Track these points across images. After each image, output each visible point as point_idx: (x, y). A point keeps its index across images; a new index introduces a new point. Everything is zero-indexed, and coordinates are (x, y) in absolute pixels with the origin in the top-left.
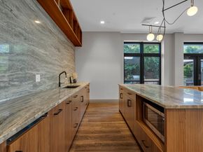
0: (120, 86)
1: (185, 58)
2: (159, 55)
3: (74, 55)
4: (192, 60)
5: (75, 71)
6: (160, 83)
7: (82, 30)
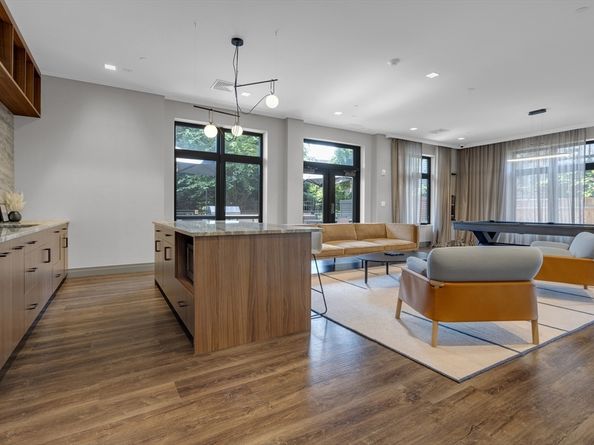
0: (156, 225)
1: (305, 172)
2: (259, 161)
3: (10, 141)
4: (321, 177)
5: (12, 188)
6: (261, 221)
7: (43, 72)
